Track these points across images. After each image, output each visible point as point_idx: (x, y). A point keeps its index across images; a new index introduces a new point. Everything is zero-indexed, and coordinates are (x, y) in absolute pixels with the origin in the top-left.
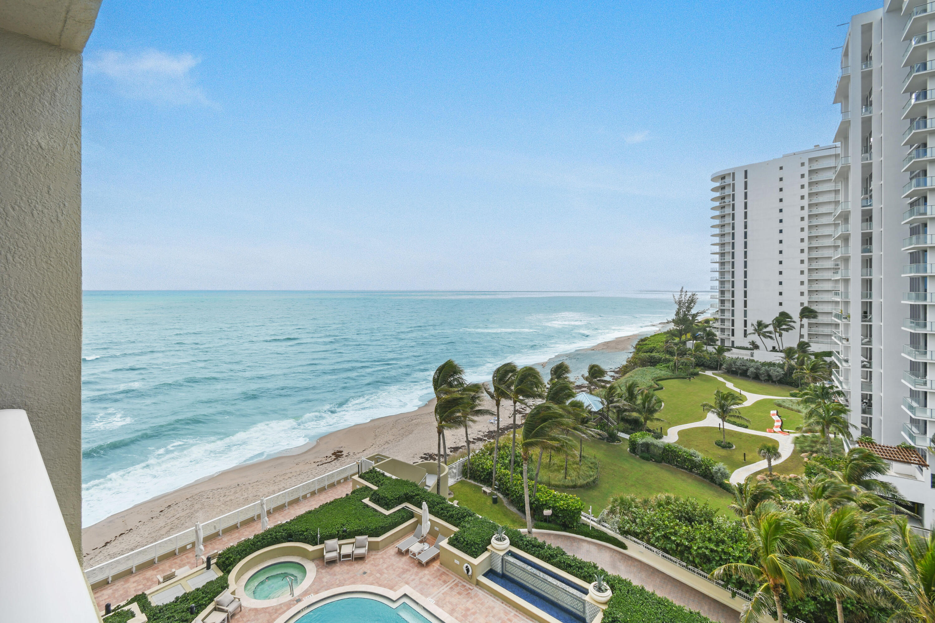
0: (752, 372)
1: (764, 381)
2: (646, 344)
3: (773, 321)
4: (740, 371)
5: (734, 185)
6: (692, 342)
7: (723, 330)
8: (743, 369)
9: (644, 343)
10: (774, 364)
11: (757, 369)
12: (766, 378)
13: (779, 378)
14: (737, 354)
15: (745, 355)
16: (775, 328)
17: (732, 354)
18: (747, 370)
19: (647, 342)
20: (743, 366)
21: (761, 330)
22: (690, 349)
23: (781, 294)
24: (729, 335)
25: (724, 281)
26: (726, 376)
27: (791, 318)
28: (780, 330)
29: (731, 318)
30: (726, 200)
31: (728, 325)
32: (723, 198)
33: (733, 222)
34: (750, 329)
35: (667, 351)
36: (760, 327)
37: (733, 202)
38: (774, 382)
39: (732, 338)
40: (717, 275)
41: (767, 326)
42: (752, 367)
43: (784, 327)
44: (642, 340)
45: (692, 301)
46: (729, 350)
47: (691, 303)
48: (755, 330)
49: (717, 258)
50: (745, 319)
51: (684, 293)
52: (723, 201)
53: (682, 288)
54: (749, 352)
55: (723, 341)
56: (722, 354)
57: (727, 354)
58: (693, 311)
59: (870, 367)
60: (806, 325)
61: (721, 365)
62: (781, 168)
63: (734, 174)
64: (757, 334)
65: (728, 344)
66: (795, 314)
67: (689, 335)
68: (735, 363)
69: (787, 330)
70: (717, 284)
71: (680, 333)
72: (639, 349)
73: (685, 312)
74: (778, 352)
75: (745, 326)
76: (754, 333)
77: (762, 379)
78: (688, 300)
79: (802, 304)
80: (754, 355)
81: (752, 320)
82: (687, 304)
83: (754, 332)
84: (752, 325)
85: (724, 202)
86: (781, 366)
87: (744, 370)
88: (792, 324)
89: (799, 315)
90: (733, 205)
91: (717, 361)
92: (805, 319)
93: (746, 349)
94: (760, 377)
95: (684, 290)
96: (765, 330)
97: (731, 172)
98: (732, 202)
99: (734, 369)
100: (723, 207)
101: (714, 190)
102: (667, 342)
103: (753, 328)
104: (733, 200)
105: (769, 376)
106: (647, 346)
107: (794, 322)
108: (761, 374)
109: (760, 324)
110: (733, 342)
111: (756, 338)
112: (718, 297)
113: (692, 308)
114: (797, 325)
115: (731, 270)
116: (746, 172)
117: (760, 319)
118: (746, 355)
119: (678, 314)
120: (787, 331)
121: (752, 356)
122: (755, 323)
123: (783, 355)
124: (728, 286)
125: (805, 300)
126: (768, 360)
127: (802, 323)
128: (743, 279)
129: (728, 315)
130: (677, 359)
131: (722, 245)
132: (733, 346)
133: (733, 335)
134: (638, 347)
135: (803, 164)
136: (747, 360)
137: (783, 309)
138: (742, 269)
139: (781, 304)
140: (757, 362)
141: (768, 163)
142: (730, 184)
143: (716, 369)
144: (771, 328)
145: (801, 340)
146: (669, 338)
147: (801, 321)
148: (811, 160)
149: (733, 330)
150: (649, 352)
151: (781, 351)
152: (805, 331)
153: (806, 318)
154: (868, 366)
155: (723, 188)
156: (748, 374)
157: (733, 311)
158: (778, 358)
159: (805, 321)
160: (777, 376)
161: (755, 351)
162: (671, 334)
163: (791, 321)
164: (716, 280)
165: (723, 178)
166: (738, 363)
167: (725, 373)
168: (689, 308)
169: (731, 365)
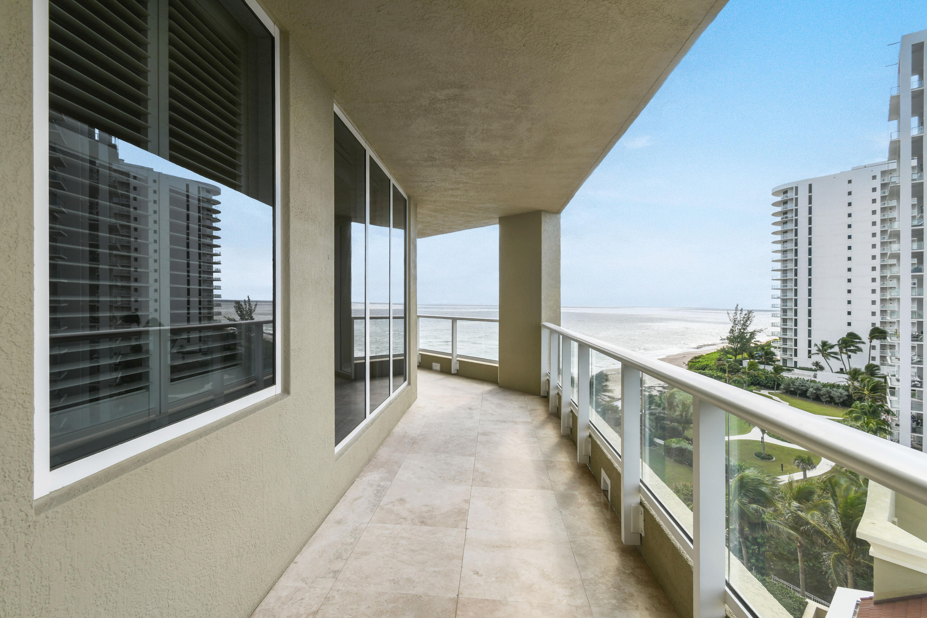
0: (812, 393)
1: (826, 402)
2: (699, 362)
3: (839, 341)
4: (799, 392)
5: (797, 199)
6: (748, 361)
7: (785, 350)
8: (802, 390)
9: (697, 360)
10: (838, 386)
11: (818, 389)
12: (828, 399)
13: (841, 400)
14: (798, 374)
15: (807, 376)
16: (841, 349)
17: (793, 374)
18: (807, 390)
19: (700, 360)
20: (802, 386)
21: (826, 351)
22: (745, 368)
23: (849, 313)
24: (791, 355)
25: (787, 299)
26: (784, 396)
27: (860, 338)
28: (846, 350)
29: (794, 338)
30: (789, 215)
31: (790, 344)
32: (785, 213)
33: (796, 238)
34: (814, 350)
35: (721, 369)
36: (825, 348)
37: (796, 218)
38: (836, 404)
39: (795, 359)
40: (779, 293)
41: (832, 347)
42: (812, 387)
43: (852, 348)
44: (696, 358)
45: (748, 318)
46: (789, 370)
47: (747, 321)
48: (819, 350)
49: (779, 275)
50: (810, 339)
51: (739, 312)
52: (785, 216)
53: (737, 305)
54: (812, 373)
55: (785, 361)
56: (779, 373)
57: (785, 374)
58: (750, 329)
59: (921, 387)
60: (878, 347)
61: (779, 385)
62: (850, 182)
63: (797, 188)
64: (821, 355)
65: (790, 364)
66: (865, 335)
67: (745, 355)
68: (793, 382)
69: (854, 351)
70: (779, 302)
71: (736, 352)
72: (691, 366)
73: (740, 329)
74: (844, 374)
75: (810, 346)
76: (818, 354)
77: (823, 400)
78: (744, 318)
79: (873, 324)
80: (818, 376)
81: (817, 340)
82: (742, 322)
83: (817, 352)
84: (816, 345)
85: (787, 217)
86: (846, 388)
87: (804, 391)
88: (860, 345)
89: (868, 336)
90: (796, 221)
91: (774, 381)
92: (875, 340)
93: (811, 370)
94: (821, 398)
95: (739, 308)
96: (829, 351)
97: (794, 186)
98: (794, 218)
99: (792, 389)
100: (785, 223)
101: (775, 204)
102: (719, 360)
103: (816, 348)
104: (796, 215)
105: (831, 398)
106: (700, 363)
107: (863, 343)
108: (822, 395)
109: (824, 344)
110: (796, 363)
111: (819, 358)
112: (779, 315)
113: (748, 326)
114: (865, 347)
115: (794, 288)
116: (810, 186)
117: (825, 340)
118: (809, 376)
119: (732, 331)
120: (855, 353)
121: (815, 376)
122: (819, 344)
123: (847, 376)
124: (791, 305)
125: (877, 320)
126: (831, 382)
127: (872, 344)
128: (807, 297)
129: (790, 335)
130: (728, 376)
131: (784, 261)
132: (796, 367)
133: (796, 355)
134: (690, 364)
135: (874, 177)
136: (808, 381)
137: (852, 329)
138: (806, 287)
139: (849, 324)
140: (819, 382)
141: (834, 177)
142: (792, 199)
143: (772, 388)
144: (836, 349)
145: (871, 362)
146: (722, 356)
147: (871, 342)
148: (883, 173)
149: (796, 350)
150: (701, 369)
151: (847, 374)
152: (876, 353)
153: (877, 339)
154: (919, 385)
155: (785, 203)
156: (808, 395)
157: (796, 330)
158: (843, 380)
159: (876, 343)
160: (840, 397)
161: (819, 373)
162: (724, 351)
163: (860, 342)
164: (778, 298)
165: (785, 192)
166: (797, 384)
167: (783, 393)
168: (745, 325)
169: (789, 385)
